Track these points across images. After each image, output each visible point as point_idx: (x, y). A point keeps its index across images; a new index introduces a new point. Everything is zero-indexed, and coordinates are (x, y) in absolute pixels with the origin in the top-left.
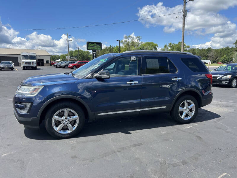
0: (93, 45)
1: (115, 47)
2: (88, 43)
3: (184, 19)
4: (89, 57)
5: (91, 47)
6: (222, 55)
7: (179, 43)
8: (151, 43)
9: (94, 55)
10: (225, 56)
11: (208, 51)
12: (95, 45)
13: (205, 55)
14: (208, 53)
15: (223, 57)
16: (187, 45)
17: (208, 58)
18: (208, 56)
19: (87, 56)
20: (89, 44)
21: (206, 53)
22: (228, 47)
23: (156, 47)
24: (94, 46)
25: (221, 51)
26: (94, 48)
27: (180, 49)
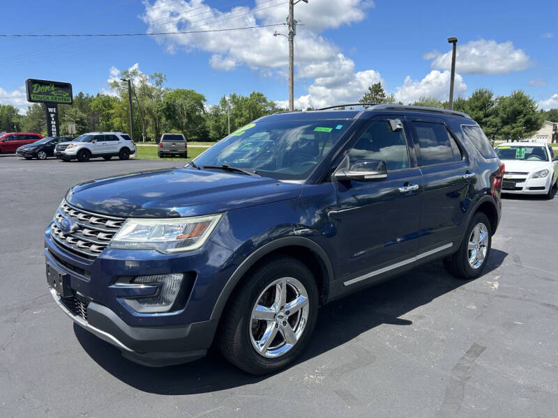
0: (47, 88)
1: (95, 97)
2: (32, 83)
3: (292, 41)
4: (15, 121)
5: (40, 93)
7: (251, 95)
8: (189, 92)
9: (52, 115)
12: (53, 88)
16: (269, 101)
19: (8, 120)
20: (36, 85)
23: (202, 101)
24: (48, 93)
26: (50, 97)
27: (255, 108)
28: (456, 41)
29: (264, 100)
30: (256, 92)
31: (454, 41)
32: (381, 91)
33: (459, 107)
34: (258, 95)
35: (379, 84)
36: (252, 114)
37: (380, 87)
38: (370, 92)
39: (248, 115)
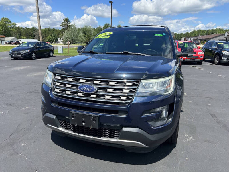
6: (47, 35)
7: (2, 19)
10: (50, 36)
11: (33, 30)
13: (32, 35)
14: (33, 32)
15: (48, 37)
17: (35, 38)
18: (34, 35)
21: (32, 32)
22: (50, 28)
25: (45, 31)
27: (5, 25)
28: (112, 3)
29: (10, 22)
30: (5, 18)
31: (111, 3)
32: (69, 21)
33: (100, 30)
34: (6, 19)
35: (68, 18)
36: (4, 29)
37: (68, 20)
38: (64, 22)
39: (2, 29)
